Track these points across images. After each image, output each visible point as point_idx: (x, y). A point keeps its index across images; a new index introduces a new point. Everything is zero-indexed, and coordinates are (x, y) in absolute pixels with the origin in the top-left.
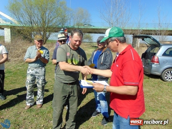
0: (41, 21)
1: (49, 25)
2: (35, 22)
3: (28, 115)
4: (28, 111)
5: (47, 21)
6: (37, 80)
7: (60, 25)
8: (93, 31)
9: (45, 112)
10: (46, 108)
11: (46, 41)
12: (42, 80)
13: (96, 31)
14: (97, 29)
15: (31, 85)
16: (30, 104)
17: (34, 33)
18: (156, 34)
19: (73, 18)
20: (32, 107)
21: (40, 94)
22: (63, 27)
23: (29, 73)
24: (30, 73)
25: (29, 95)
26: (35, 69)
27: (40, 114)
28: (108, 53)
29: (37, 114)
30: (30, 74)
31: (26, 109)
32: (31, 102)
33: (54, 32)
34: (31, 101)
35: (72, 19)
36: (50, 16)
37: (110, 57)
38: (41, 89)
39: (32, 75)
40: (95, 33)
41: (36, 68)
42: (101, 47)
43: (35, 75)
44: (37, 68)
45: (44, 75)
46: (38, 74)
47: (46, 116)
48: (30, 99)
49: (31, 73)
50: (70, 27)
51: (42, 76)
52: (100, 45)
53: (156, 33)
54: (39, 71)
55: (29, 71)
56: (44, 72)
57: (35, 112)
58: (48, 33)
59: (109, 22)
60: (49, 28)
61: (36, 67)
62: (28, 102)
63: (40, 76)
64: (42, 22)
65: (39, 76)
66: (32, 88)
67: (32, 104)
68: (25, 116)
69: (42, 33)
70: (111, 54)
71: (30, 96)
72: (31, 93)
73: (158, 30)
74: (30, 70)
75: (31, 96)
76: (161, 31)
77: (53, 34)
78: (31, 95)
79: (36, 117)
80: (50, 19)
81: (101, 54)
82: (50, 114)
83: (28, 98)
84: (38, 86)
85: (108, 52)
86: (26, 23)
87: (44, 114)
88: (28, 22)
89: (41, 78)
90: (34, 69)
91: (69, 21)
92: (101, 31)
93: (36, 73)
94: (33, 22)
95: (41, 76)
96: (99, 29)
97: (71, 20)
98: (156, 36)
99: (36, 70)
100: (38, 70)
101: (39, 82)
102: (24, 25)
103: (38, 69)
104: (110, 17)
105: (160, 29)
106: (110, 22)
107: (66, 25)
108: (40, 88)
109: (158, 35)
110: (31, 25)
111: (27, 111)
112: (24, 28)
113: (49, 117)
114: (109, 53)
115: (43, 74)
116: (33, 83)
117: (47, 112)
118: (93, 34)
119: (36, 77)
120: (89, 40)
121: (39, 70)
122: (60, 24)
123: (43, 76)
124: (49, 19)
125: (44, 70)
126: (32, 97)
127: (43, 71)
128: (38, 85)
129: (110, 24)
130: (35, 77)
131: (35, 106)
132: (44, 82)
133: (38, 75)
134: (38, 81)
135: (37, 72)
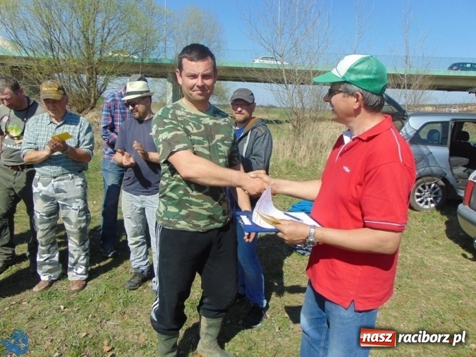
0: (80, 42)
1: (105, 55)
2: (62, 44)
3: (41, 308)
4: (42, 296)
5: (98, 44)
6: (62, 213)
7: (136, 57)
8: (231, 75)
9: (90, 299)
10: (95, 288)
11: (96, 100)
12: (77, 210)
13: (237, 74)
14: (239, 69)
15: (46, 226)
16: (47, 276)
17: (59, 76)
18: (399, 86)
19: (174, 37)
20: (54, 285)
21: (75, 251)
22: (144, 61)
23: (38, 191)
24: (41, 192)
25: (44, 254)
26: (53, 180)
27: (78, 304)
28: (261, 132)
29: (69, 303)
30: (41, 195)
31: (35, 292)
32: (49, 271)
33: (119, 75)
34: (49, 267)
35: (171, 40)
36: (106, 30)
37: (266, 141)
38: (78, 236)
39: (46, 198)
40: (234, 80)
41: (55, 178)
42: (243, 116)
43: (54, 199)
44: (57, 179)
45: (84, 198)
46: (62, 194)
47: (94, 310)
48: (47, 261)
49: (43, 193)
50: (165, 62)
51: (77, 200)
52: (241, 111)
53: (399, 82)
54: (67, 187)
55: (36, 186)
56: (80, 187)
57: (63, 299)
58: (101, 79)
59: (272, 50)
60: (105, 63)
61: (56, 175)
62: (42, 271)
63: (70, 199)
64: (83, 47)
65: (65, 200)
66: (49, 234)
67: (54, 277)
68: (33, 310)
69: (85, 77)
70: (268, 134)
71: (46, 256)
72: (49, 246)
73: (402, 76)
74: (40, 184)
75: (49, 255)
76: (410, 77)
77: (118, 81)
78: (49, 252)
79: (64, 313)
80: (106, 39)
81: (242, 135)
82: (106, 304)
83: (42, 260)
84: (66, 228)
85: (260, 130)
86: (35, 46)
87: (88, 305)
88: (42, 44)
89: (75, 206)
90: (51, 182)
91: (161, 44)
92: (250, 73)
93: (58, 191)
94: (56, 45)
95: (73, 201)
96: (245, 68)
97: (168, 43)
98: (397, 90)
99: (56, 182)
100: (62, 183)
101: (69, 216)
102: (31, 54)
103: (63, 180)
104: (275, 35)
105: (408, 73)
106: (274, 51)
107: (155, 57)
108: (73, 233)
109: (404, 88)
110: (50, 53)
111: (38, 298)
112: (30, 63)
113: (103, 311)
114: (263, 132)
115: (79, 193)
116: (50, 220)
117: (97, 299)
118: (228, 82)
119: (59, 202)
120: (220, 99)
121: (65, 183)
122: (136, 53)
123: (80, 200)
124: (105, 37)
125: (81, 183)
126: (55, 256)
127: (77, 186)
128: (67, 226)
129: (277, 55)
130: (55, 202)
131: (62, 282)
132: (84, 217)
133: (65, 197)
134: (67, 214)
135: (60, 188)
